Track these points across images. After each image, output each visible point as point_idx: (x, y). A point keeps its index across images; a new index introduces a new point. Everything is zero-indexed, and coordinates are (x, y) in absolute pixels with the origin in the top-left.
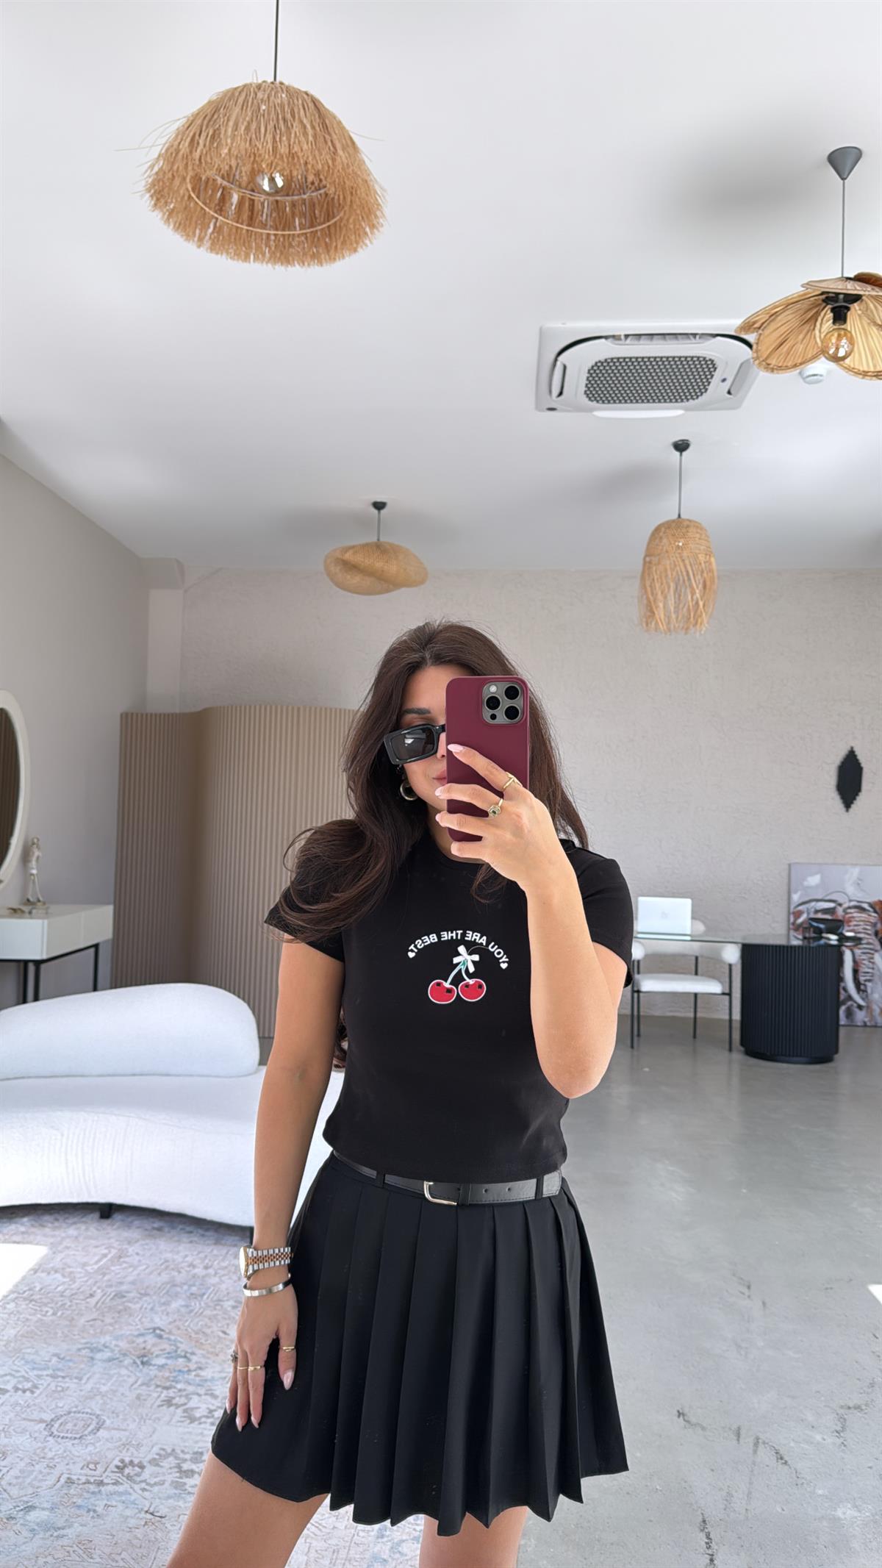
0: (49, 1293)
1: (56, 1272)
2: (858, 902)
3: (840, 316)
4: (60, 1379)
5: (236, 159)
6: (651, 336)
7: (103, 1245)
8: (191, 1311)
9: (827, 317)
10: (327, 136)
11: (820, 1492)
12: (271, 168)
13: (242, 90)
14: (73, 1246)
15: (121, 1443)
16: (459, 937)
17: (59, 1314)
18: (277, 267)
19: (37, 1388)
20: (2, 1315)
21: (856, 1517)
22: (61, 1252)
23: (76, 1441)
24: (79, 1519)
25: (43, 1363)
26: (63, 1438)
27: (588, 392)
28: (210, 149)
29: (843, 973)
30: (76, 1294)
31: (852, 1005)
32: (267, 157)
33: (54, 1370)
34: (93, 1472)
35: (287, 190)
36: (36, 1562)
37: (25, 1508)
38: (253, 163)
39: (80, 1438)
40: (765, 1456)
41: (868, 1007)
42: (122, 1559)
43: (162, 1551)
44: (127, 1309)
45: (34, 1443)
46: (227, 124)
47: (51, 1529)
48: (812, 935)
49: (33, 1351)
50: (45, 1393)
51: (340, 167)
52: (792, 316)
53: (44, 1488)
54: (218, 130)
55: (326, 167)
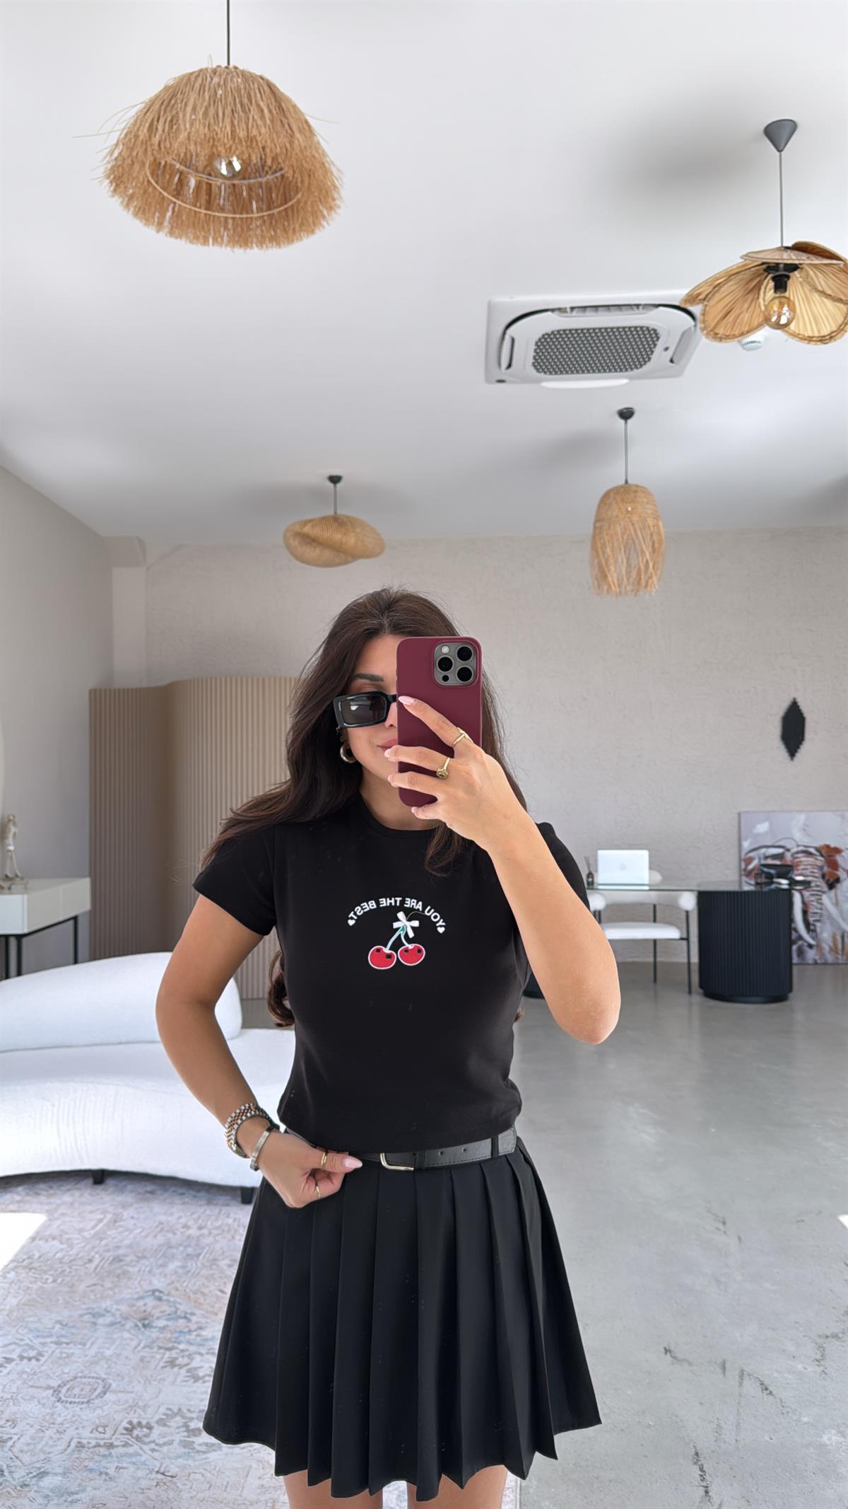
0: (48, 1260)
1: (54, 1238)
2: (806, 846)
3: (781, 285)
4: (64, 1346)
5: (196, 144)
6: (596, 308)
7: (98, 1209)
8: (189, 1272)
9: (769, 285)
10: (284, 120)
11: (805, 1419)
12: (229, 152)
13: (198, 75)
14: (68, 1212)
15: (128, 1405)
16: (398, 904)
17: (59, 1281)
18: (235, 250)
19: (42, 1355)
20: (2, 1284)
21: (841, 1443)
22: (57, 1219)
23: (85, 1406)
24: (92, 1482)
25: (46, 1330)
26: (70, 1403)
27: (536, 364)
28: (169, 134)
29: (793, 914)
30: (75, 1260)
31: (803, 944)
32: (226, 141)
33: (57, 1337)
34: (102, 1435)
35: (243, 174)
37: (38, 1474)
38: (212, 148)
39: (88, 1402)
40: (751, 1388)
41: (819, 946)
44: (124, 1273)
45: (43, 1409)
46: (185, 109)
47: (65, 1495)
48: (764, 880)
49: (36, 1319)
50: (50, 1360)
51: (297, 150)
52: (735, 287)
53: (56, 1453)
54: (176, 115)
55: (284, 149)
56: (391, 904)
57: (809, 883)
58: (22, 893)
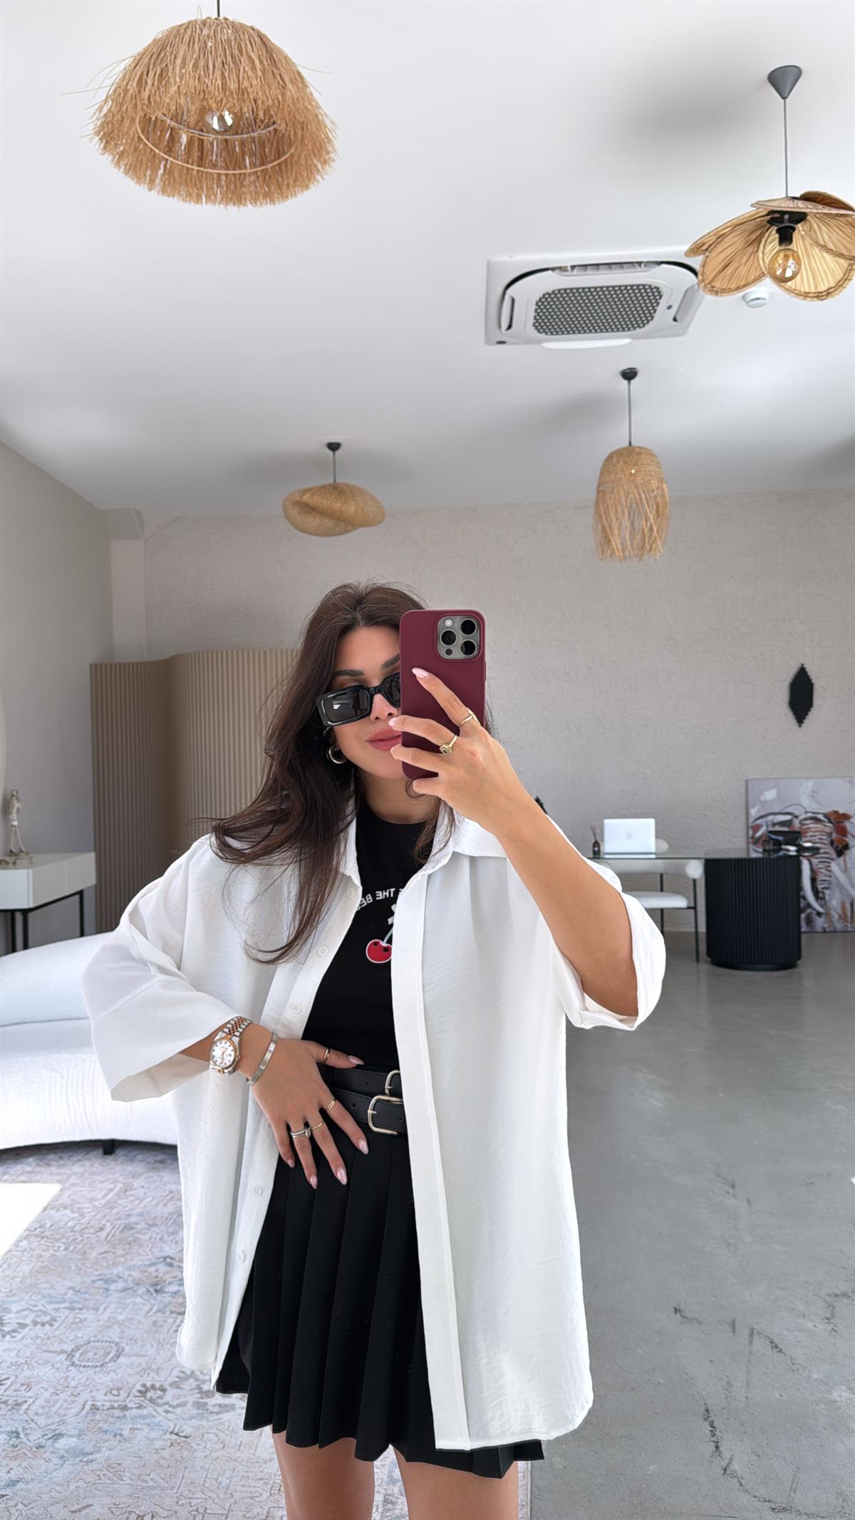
0: (59, 1229)
1: (65, 1208)
2: (814, 813)
3: (785, 237)
4: (77, 1311)
5: (186, 98)
6: (597, 266)
7: (109, 1179)
9: (771, 238)
10: (275, 71)
11: (815, 1376)
12: (220, 106)
13: (188, 27)
14: (79, 1182)
15: (141, 1368)
16: (392, 895)
17: (71, 1248)
18: (229, 207)
19: (55, 1320)
21: (851, 1399)
22: (67, 1189)
23: (98, 1369)
24: (105, 1444)
25: (60, 1296)
26: (84, 1367)
27: (537, 324)
28: (159, 88)
29: (802, 882)
30: (86, 1228)
31: (811, 913)
32: (217, 93)
33: (70, 1303)
34: (117, 1398)
35: (234, 129)
36: (68, 1487)
37: (53, 1436)
38: (203, 102)
39: (102, 1365)
40: (760, 1345)
41: (828, 915)
42: (151, 1479)
43: (190, 1469)
44: (135, 1240)
45: (57, 1373)
46: (174, 62)
47: (80, 1455)
48: (772, 847)
49: (49, 1286)
50: (64, 1325)
51: (290, 102)
52: (738, 238)
53: (71, 1416)
54: (166, 69)
55: (276, 101)
56: (386, 895)
57: (818, 849)
58: (28, 868)
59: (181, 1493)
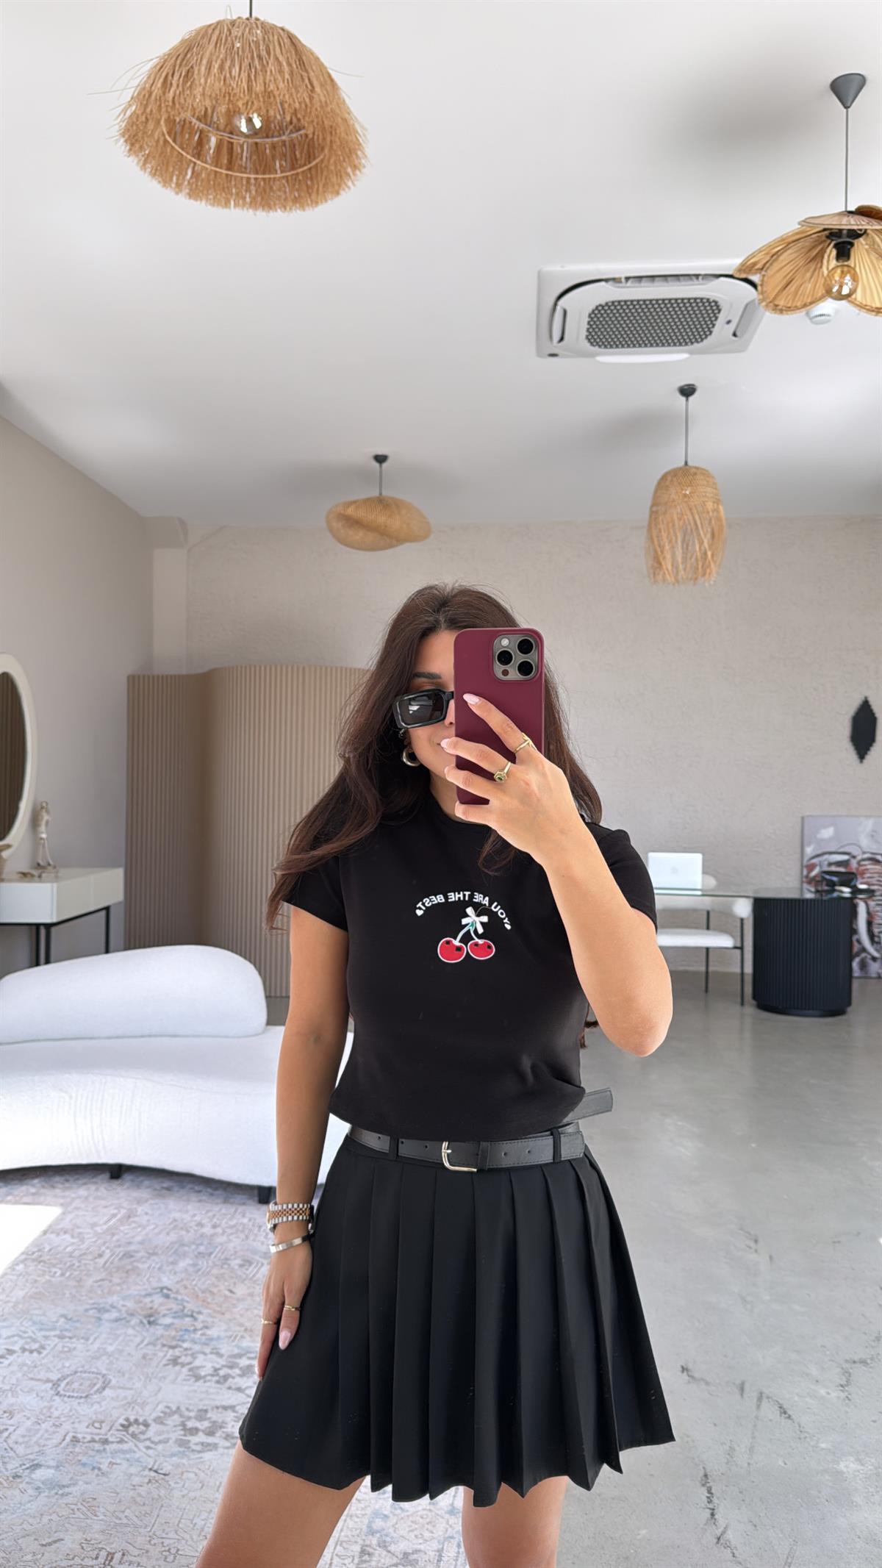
0: (57, 1254)
1: (65, 1232)
2: (873, 853)
3: (843, 252)
4: (67, 1340)
5: (211, 100)
6: (652, 278)
7: (112, 1205)
8: (199, 1270)
9: (831, 254)
10: (305, 74)
11: (823, 1446)
12: (247, 108)
13: (217, 25)
14: (83, 1206)
15: (126, 1401)
16: (467, 899)
17: (68, 1274)
18: (258, 213)
19: (44, 1348)
21: (858, 1471)
22: (70, 1212)
23: (82, 1400)
24: (83, 1477)
25: (50, 1324)
26: (69, 1397)
27: (590, 337)
28: (183, 90)
29: (857, 925)
30: (84, 1254)
31: (866, 957)
32: (242, 95)
33: (61, 1331)
34: (98, 1431)
35: (266, 131)
36: (41, 1519)
37: (31, 1466)
38: (228, 104)
39: (86, 1397)
40: (768, 1411)
42: (126, 1517)
43: (165, 1508)
44: (134, 1269)
45: (40, 1402)
46: (200, 64)
47: (56, 1487)
48: (825, 888)
49: (41, 1312)
50: (52, 1354)
51: (317, 105)
52: (795, 255)
53: (50, 1447)
54: (191, 70)
55: (303, 106)
56: (459, 898)
57: (873, 891)
58: (54, 882)
59: (155, 1532)
